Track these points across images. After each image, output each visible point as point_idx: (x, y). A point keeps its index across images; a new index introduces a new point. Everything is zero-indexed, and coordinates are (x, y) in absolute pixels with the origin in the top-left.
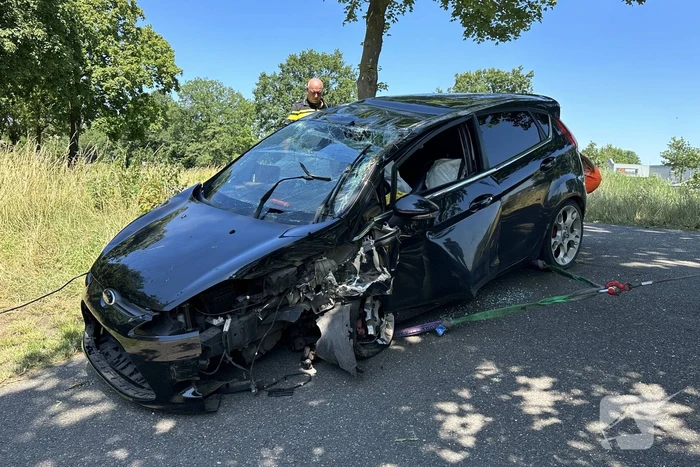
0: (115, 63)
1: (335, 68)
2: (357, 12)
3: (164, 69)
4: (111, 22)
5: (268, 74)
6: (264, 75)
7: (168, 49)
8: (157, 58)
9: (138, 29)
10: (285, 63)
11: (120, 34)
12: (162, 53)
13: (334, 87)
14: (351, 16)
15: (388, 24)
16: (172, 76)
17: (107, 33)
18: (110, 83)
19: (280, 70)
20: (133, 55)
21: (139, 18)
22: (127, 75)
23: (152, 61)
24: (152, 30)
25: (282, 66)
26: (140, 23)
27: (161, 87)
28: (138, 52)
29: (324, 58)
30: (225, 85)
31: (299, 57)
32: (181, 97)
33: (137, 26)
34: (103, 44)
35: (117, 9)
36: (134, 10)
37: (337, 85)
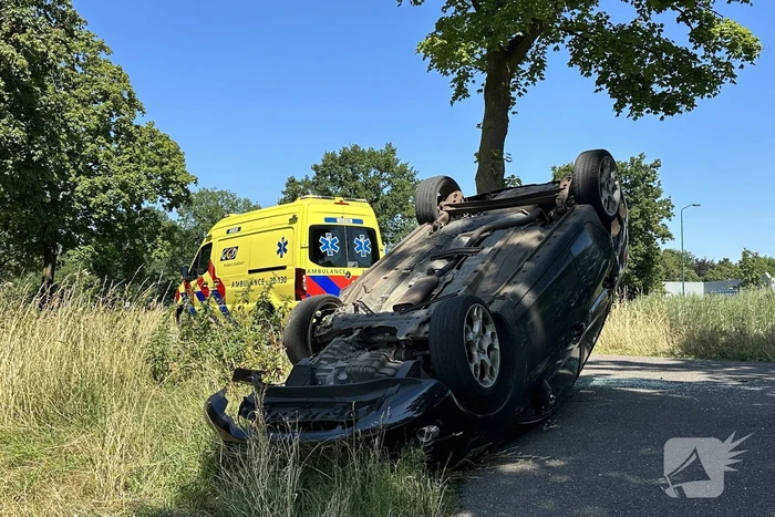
0: (107, 172)
1: (388, 167)
2: (469, 85)
3: (173, 178)
4: (101, 118)
5: (298, 179)
6: (293, 181)
7: (177, 152)
8: (162, 164)
9: (137, 127)
10: (320, 163)
11: (113, 134)
12: (169, 157)
13: (385, 191)
14: (461, 92)
15: (514, 99)
16: (182, 186)
17: (95, 133)
18: (101, 197)
19: (314, 173)
20: (131, 160)
21: (138, 113)
22: (123, 186)
23: (156, 168)
24: (155, 127)
25: (316, 168)
26: (140, 120)
27: (167, 201)
28: (138, 157)
29: (372, 154)
30: (238, 197)
31: (339, 155)
32: (181, 214)
33: (135, 123)
34: (91, 147)
35: (109, 102)
36: (132, 102)
37: (389, 188)
